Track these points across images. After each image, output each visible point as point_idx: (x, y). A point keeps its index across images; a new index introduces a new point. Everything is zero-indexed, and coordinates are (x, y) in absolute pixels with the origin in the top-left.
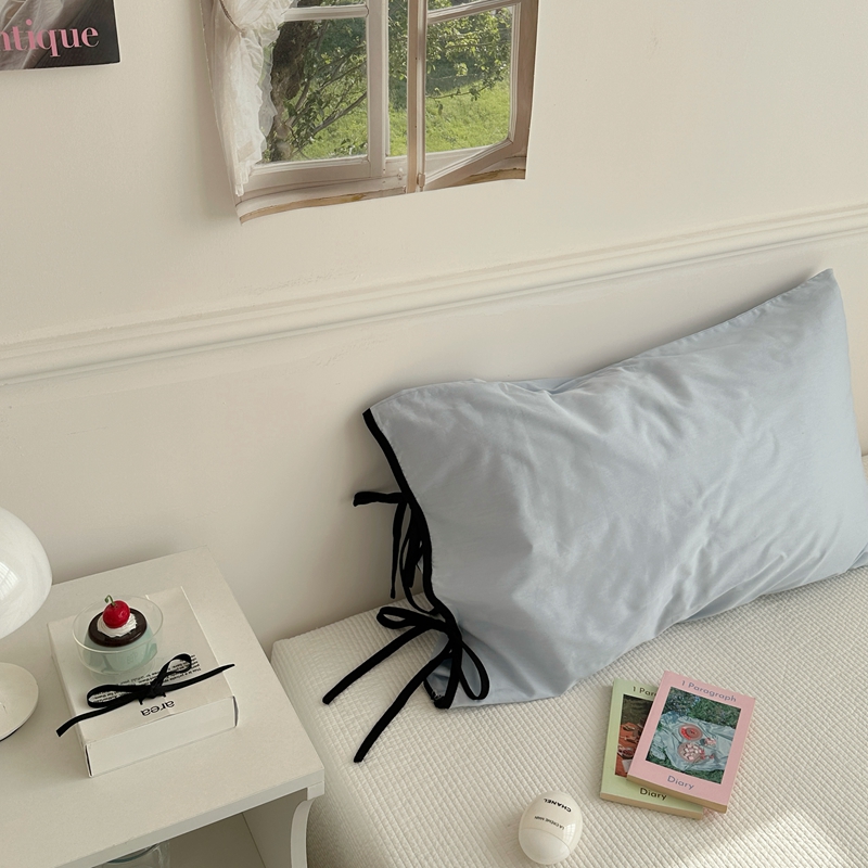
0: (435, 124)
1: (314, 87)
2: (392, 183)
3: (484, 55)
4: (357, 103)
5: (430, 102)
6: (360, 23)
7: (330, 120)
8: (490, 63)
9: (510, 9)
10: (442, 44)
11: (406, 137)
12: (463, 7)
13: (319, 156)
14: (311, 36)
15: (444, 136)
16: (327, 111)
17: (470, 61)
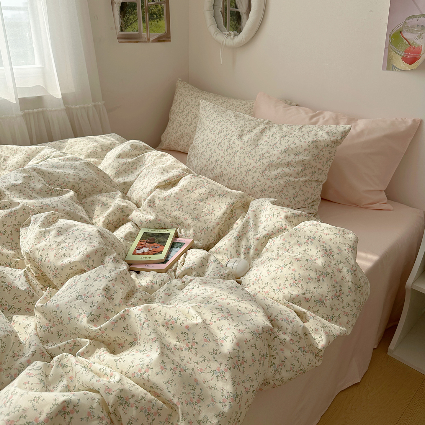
0: (151, 27)
1: (128, 16)
2: (144, 40)
3: (159, 14)
4: (136, 21)
5: (150, 22)
6: (136, 3)
7: (131, 24)
8: (160, 15)
9: (163, 5)
10: (151, 10)
11: (146, 30)
12: (154, 3)
13: (129, 31)
14: (127, 5)
15: (153, 30)
16: (131, 21)
17: (156, 15)
